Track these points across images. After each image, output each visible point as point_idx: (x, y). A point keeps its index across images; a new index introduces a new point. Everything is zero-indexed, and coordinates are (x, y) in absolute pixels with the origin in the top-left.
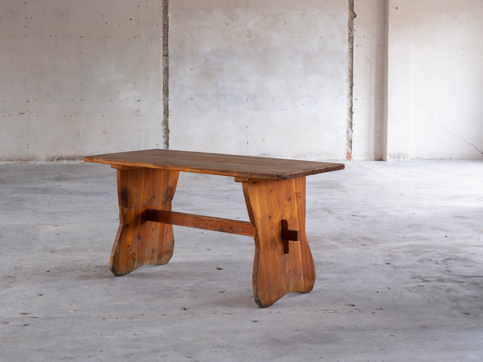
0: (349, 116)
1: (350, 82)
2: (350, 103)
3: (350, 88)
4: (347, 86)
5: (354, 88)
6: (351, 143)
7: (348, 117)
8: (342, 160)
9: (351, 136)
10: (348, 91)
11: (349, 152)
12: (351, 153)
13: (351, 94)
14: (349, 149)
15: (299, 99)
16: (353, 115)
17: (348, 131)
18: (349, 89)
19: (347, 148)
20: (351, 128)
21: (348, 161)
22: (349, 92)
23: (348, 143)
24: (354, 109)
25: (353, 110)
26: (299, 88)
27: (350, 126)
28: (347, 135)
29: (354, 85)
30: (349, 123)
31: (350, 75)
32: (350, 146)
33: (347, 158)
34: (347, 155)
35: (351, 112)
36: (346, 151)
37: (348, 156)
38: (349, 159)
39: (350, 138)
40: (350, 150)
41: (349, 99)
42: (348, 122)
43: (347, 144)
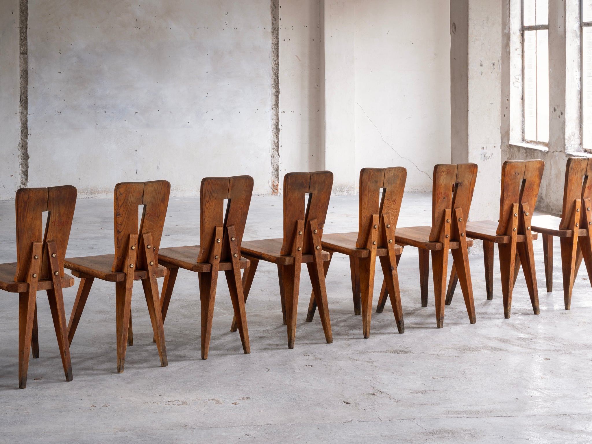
0: (275, 135)
1: (275, 89)
2: (275, 117)
3: (276, 97)
4: (270, 93)
5: (280, 96)
6: (277, 172)
7: (272, 135)
8: (266, 195)
9: (278, 161)
10: (273, 101)
11: (275, 184)
12: (278, 185)
13: (277, 105)
14: (275, 179)
15: (207, 112)
16: (280, 133)
17: (273, 155)
18: (274, 98)
19: (273, 178)
20: (277, 150)
21: (274, 196)
22: (274, 103)
23: (273, 171)
24: (282, 125)
25: (280, 127)
26: (207, 97)
27: (276, 148)
28: (272, 160)
29: (280, 93)
30: (274, 145)
31: (275, 80)
32: (277, 176)
33: (273, 191)
34: (272, 187)
35: (277, 130)
36: (271, 183)
37: (273, 189)
38: (276, 194)
39: (276, 164)
40: (276, 181)
41: (274, 112)
42: (273, 143)
43: (272, 173)
